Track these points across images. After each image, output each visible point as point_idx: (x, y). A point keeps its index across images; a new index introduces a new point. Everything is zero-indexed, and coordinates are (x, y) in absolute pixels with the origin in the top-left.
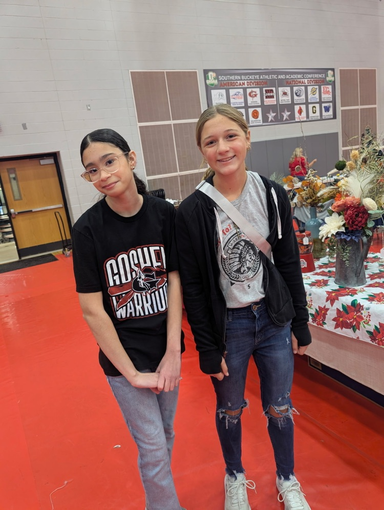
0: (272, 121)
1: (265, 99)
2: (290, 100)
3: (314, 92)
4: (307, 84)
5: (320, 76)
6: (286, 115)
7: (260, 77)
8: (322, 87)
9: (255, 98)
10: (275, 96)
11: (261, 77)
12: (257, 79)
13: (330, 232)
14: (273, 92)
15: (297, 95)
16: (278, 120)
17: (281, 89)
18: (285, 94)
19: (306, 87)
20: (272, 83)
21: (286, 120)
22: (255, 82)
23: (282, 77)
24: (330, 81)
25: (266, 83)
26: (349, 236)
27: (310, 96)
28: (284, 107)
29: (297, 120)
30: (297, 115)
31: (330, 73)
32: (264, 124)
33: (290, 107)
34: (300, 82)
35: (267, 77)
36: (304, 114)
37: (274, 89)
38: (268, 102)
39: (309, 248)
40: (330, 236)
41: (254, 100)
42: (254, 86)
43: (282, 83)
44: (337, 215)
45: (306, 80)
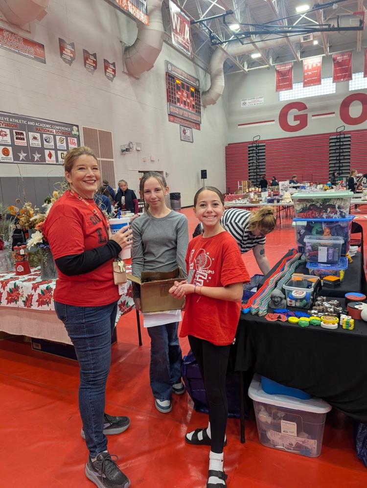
0: (23, 160)
1: (15, 140)
2: (40, 144)
3: (62, 141)
4: (55, 134)
5: (67, 129)
6: (37, 156)
7: (9, 120)
8: (69, 138)
9: (5, 137)
10: (25, 139)
11: (11, 120)
12: (6, 121)
13: (33, 243)
14: (23, 135)
15: (47, 142)
16: (29, 160)
17: (31, 134)
18: (35, 138)
19: (55, 136)
20: (23, 127)
21: (37, 160)
22: (5, 123)
23: (32, 123)
24: (76, 135)
25: (16, 126)
26: (45, 245)
27: (58, 144)
28: (35, 150)
29: (47, 162)
30: (47, 158)
31: (74, 127)
32: (15, 162)
33: (41, 150)
34: (49, 131)
35: (17, 121)
36: (54, 158)
37: (24, 133)
38: (18, 143)
39: (25, 257)
40: (33, 245)
41: (4, 139)
42: (4, 126)
43: (31, 129)
44: (39, 232)
45: (54, 131)
